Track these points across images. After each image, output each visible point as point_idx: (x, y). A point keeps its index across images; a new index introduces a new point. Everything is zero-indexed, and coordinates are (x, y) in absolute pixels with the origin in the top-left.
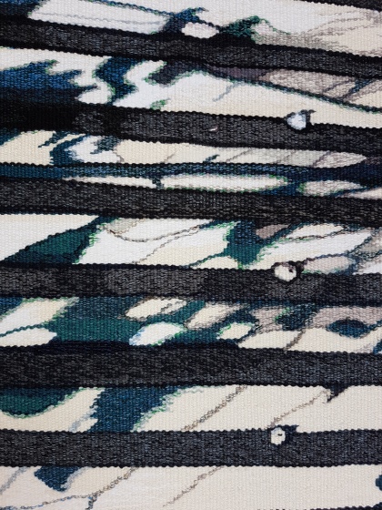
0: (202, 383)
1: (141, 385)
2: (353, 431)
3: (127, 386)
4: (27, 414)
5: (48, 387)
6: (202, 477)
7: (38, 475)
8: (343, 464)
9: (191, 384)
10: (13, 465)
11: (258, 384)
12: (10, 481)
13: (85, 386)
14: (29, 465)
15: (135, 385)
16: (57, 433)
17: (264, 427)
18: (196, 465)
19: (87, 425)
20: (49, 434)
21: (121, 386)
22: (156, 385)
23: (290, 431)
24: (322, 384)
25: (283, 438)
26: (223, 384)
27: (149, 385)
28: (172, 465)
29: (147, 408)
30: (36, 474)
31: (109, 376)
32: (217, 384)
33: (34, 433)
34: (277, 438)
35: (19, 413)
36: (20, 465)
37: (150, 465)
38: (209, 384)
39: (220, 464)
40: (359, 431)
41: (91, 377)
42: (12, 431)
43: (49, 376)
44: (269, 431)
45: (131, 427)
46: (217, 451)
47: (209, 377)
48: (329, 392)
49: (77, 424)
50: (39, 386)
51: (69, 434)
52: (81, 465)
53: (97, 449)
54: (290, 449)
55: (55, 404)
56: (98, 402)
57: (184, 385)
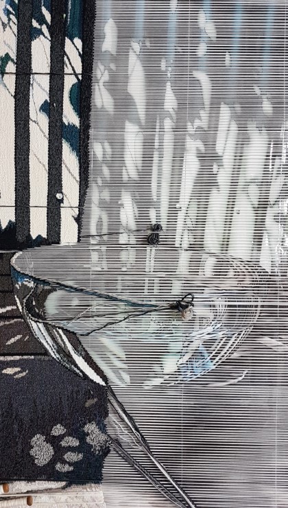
0: (80, 167)
1: (80, 143)
2: (60, 226)
3: (80, 137)
4: (70, 97)
5: (80, 106)
6: (44, 166)
7: (46, 101)
8: (48, 222)
9: (80, 163)
10: (50, 91)
11: (80, 189)
12: (44, 90)
13: (80, 121)
14: (50, 97)
15: (80, 140)
16: (62, 109)
17: (63, 191)
18: (49, 164)
19: (65, 121)
20: (62, 106)
21: (80, 135)
22: (80, 149)
23: (61, 201)
24: (79, 214)
25: (59, 198)
26: (80, 175)
27: (80, 146)
28: (49, 154)
29: (71, 145)
30: (46, 100)
31: (84, 131)
32: (80, 173)
33: (62, 100)
34: (59, 196)
35: (70, 94)
36: (50, 94)
37: (49, 146)
38: (80, 170)
39: (49, 173)
40: (60, 228)
41: (84, 123)
42: (63, 91)
43: (84, 106)
44: (62, 193)
45: (64, 138)
46: (54, 172)
47: (83, 170)
48: (76, 216)
49: (66, 117)
50: (81, 103)
51: (62, 114)
52: (49, 118)
53: (56, 125)
54: (54, 201)
55: (74, 109)
56: (74, 126)
57: (80, 160)
